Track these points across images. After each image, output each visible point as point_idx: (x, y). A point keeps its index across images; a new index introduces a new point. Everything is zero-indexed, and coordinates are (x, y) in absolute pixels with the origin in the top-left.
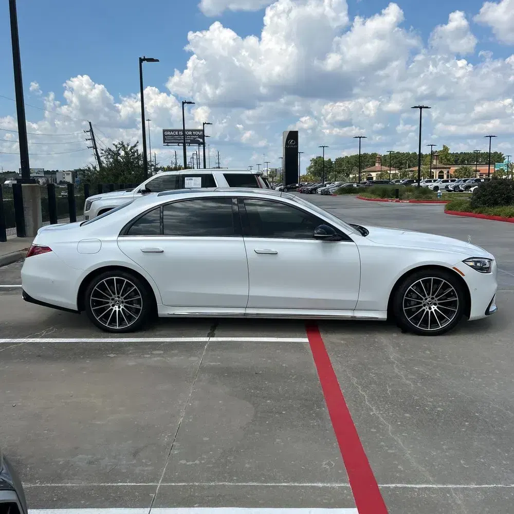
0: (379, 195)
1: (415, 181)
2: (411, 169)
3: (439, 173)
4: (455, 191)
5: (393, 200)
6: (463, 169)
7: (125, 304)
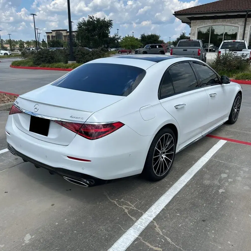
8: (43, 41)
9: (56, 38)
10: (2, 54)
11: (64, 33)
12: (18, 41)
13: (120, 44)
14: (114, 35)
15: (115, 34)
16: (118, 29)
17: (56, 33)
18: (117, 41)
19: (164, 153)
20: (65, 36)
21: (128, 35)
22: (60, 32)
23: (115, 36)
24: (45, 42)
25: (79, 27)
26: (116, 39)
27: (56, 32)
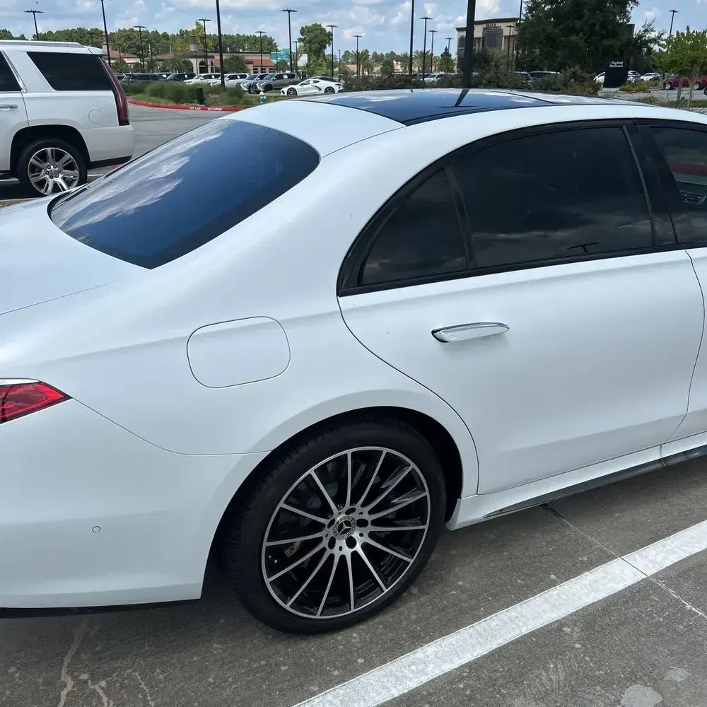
0: (171, 99)
1: (186, 76)
2: (158, 57)
3: (200, 64)
4: (250, 93)
5: (197, 107)
6: (234, 59)
7: (370, 528)
8: (446, 54)
9: (483, 44)
10: (320, 89)
11: (507, 30)
12: (384, 54)
13: (656, 58)
14: (642, 29)
15: (643, 27)
16: (674, 11)
17: (484, 29)
18: (650, 50)
19: (362, 523)
20: (508, 37)
21: (688, 28)
22: (498, 25)
23: (645, 31)
24: (450, 55)
25: (530, 9)
26: (646, 43)
27: (484, 26)
